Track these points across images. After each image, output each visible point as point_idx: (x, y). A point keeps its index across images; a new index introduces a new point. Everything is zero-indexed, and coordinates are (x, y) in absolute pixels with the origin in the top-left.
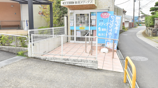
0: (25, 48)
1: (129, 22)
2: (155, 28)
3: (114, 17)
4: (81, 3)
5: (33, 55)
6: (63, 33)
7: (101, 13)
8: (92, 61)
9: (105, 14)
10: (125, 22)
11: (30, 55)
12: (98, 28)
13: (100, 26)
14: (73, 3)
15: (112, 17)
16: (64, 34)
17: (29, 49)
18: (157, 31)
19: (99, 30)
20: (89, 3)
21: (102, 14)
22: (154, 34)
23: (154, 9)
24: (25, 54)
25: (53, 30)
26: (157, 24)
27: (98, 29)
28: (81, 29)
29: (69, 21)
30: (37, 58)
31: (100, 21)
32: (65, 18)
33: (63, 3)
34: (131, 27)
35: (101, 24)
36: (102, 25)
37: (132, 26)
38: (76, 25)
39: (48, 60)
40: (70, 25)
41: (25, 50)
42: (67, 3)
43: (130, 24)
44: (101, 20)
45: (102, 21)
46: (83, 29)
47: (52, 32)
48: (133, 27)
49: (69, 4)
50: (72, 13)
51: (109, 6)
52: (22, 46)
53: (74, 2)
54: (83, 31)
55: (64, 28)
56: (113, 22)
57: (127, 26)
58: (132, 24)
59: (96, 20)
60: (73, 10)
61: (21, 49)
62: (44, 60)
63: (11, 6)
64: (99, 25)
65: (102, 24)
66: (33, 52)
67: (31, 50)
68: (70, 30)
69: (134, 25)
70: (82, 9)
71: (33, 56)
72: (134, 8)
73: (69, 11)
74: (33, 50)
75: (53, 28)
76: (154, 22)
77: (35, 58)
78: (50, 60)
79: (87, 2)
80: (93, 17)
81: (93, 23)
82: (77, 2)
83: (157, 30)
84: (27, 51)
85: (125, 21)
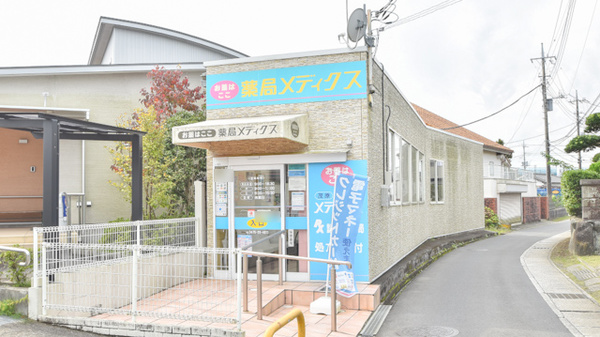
0: (22, 290)
1: (523, 195)
2: (586, 219)
3: (348, 182)
4: (238, 133)
5: (44, 313)
6: (189, 241)
7: (323, 167)
8: (225, 333)
9: (337, 171)
10: (498, 197)
11: (33, 312)
12: (312, 222)
13: (320, 216)
14: (213, 133)
15: (344, 181)
16: (194, 244)
17: (32, 292)
18: (596, 233)
19: (318, 232)
20: (267, 135)
21: (325, 170)
22: (583, 244)
23: (579, 144)
24: (19, 311)
25: (138, 230)
26: (589, 204)
27: (315, 226)
28: (253, 227)
29: (211, 196)
30: (56, 325)
31: (321, 195)
32: (198, 185)
33: (180, 135)
34: (534, 216)
35: (324, 208)
36: (327, 211)
37: (538, 213)
38: (236, 210)
39: (90, 329)
40: (215, 211)
41: (21, 296)
42: (191, 135)
43: (528, 204)
44: (324, 192)
45: (328, 195)
46: (261, 228)
47: (133, 236)
48: (543, 216)
49: (200, 137)
50: (224, 167)
51: (349, 142)
52: (15, 282)
53: (217, 132)
54: (259, 232)
55: (193, 223)
56: (343, 198)
57: (510, 211)
58: (538, 204)
59: (305, 192)
60: (224, 155)
61: (9, 291)
62: (79, 330)
63: (21, 141)
64: (317, 212)
65: (329, 207)
66: (44, 303)
67: (40, 294)
68: (214, 232)
69: (548, 209)
70: (256, 154)
71: (44, 316)
72: (547, 138)
73: (213, 162)
74: (44, 297)
75: (138, 223)
76: (580, 196)
77: (48, 323)
78: (95, 330)
79: (260, 132)
80: (296, 183)
81: (297, 202)
82: (227, 132)
83: (594, 229)
84: (27, 301)
85: (501, 194)
